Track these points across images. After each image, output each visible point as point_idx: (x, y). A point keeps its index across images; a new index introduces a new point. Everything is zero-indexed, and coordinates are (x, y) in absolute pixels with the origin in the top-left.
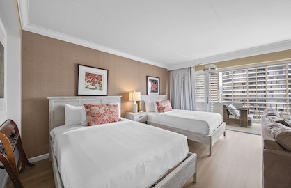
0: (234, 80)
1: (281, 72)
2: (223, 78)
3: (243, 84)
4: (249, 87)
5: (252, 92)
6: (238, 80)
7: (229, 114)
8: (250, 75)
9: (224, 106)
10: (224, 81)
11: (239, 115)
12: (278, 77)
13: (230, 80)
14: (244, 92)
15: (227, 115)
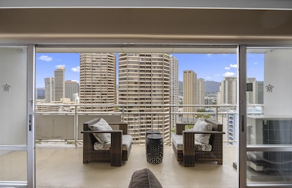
0: (129, 79)
1: (160, 75)
2: (120, 75)
3: (136, 83)
4: (141, 87)
5: (142, 91)
6: (132, 79)
7: (94, 141)
8: (141, 75)
9: (86, 127)
10: (120, 79)
11: (109, 141)
12: (159, 79)
13: (125, 79)
14: (136, 91)
15: (90, 146)
